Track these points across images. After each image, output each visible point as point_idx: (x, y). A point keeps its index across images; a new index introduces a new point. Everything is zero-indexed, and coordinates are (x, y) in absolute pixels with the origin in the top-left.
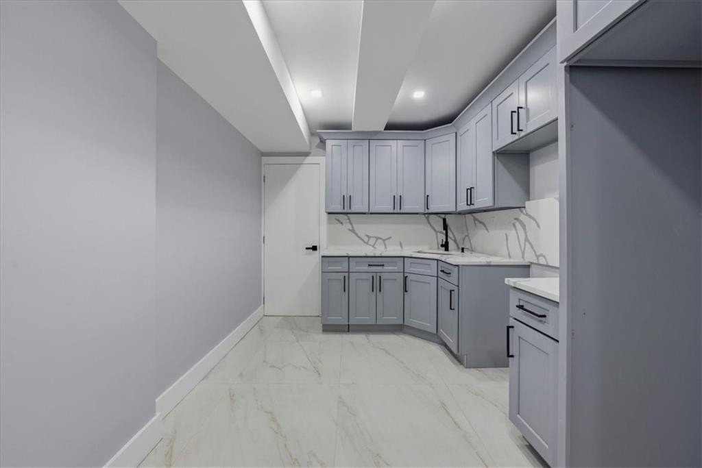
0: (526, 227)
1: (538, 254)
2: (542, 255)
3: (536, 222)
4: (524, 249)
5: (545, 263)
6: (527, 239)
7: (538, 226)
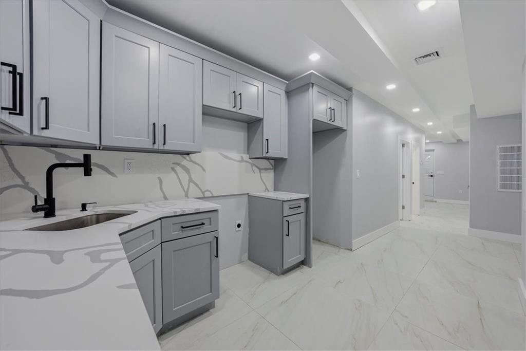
0: (191, 171)
1: (203, 190)
2: (207, 191)
3: (201, 166)
4: (188, 189)
5: (211, 195)
6: (191, 180)
7: (204, 170)
